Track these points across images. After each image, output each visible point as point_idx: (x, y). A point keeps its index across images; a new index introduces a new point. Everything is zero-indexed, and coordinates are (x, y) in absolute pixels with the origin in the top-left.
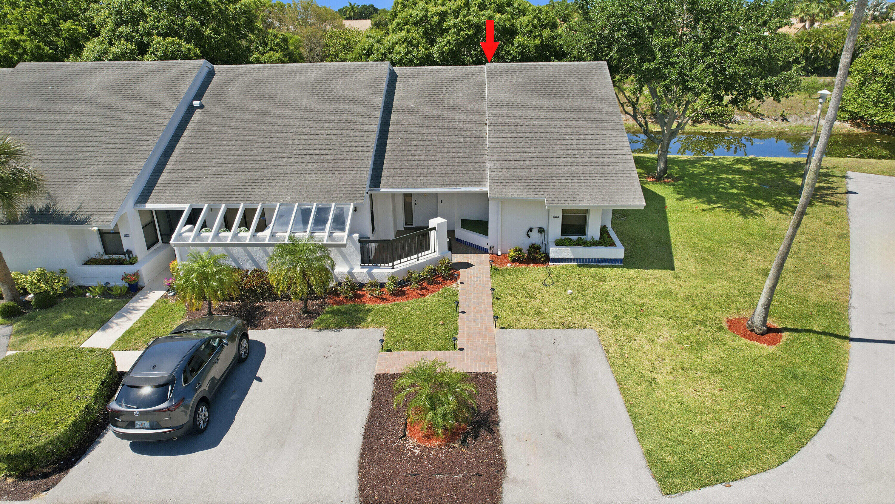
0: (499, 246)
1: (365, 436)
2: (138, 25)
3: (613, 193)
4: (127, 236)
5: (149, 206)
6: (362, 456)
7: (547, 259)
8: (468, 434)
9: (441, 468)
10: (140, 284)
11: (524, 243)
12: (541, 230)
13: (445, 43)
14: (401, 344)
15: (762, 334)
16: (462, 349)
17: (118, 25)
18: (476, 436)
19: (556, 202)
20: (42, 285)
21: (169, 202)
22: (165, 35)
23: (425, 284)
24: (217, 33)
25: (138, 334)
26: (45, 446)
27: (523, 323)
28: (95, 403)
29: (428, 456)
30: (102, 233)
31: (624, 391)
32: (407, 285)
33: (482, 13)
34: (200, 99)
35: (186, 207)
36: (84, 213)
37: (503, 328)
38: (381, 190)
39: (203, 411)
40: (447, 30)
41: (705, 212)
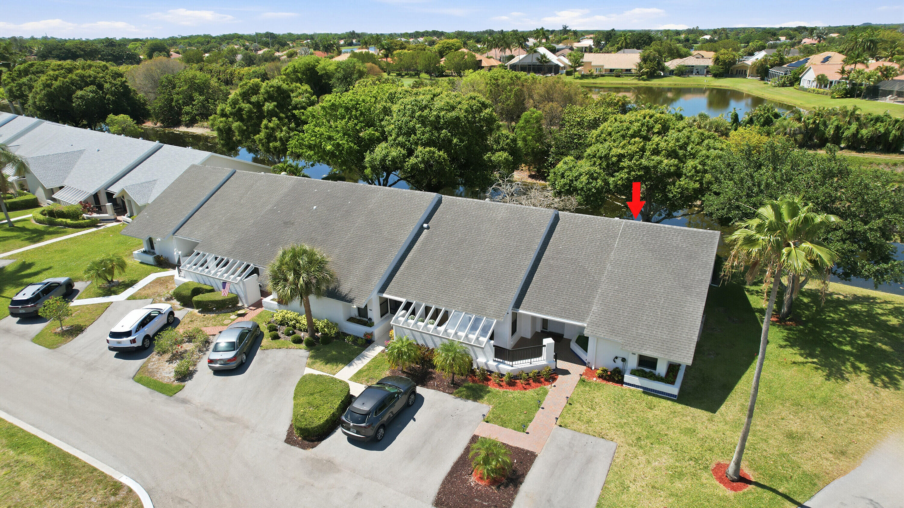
0: (594, 363)
1: (453, 468)
2: (410, 136)
3: (672, 349)
4: (371, 310)
5: (385, 295)
6: (446, 477)
7: (621, 382)
8: (502, 484)
9: (480, 497)
10: (373, 339)
11: (611, 365)
12: (624, 360)
13: (619, 178)
14: (495, 420)
15: (733, 481)
16: (528, 433)
17: (398, 135)
18: (506, 486)
19: (628, 347)
20: (326, 329)
21: (396, 296)
22: (425, 145)
23: (531, 381)
24: (461, 141)
25: (365, 374)
26: (314, 428)
27: (575, 426)
28: (337, 412)
29: (477, 488)
30: (359, 309)
31: (604, 488)
32: (518, 379)
33: (653, 157)
34: (427, 223)
35: (404, 300)
36: (351, 296)
37: (560, 426)
38: (520, 311)
39: (382, 431)
40: (623, 168)
41: (793, 365)
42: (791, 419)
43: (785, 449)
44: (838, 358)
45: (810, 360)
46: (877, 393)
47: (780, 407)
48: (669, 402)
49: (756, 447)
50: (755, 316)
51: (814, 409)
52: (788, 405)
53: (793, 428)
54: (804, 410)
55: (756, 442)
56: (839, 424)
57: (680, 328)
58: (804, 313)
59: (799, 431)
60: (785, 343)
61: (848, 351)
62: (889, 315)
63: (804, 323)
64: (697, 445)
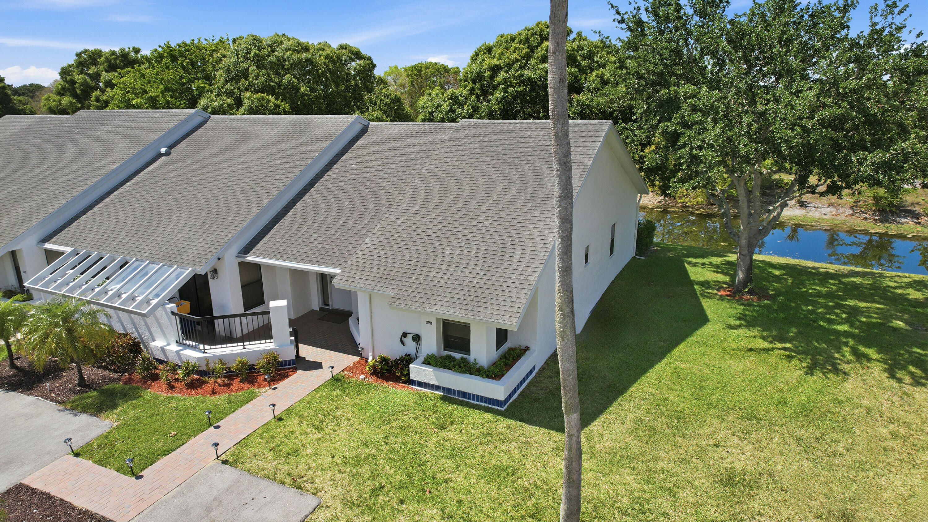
0: (371, 350)
4: (25, 272)
5: (47, 246)
7: (404, 379)
11: (398, 352)
12: (417, 339)
21: (63, 244)
22: (257, 91)
34: (171, 148)
35: (69, 251)
38: (248, 258)
41: (750, 353)
42: (734, 446)
43: (713, 510)
44: (829, 342)
45: (779, 345)
46: (906, 394)
47: (716, 422)
48: (487, 416)
49: (646, 506)
50: (694, 290)
51: (782, 425)
52: (731, 418)
53: (737, 464)
54: (762, 427)
55: (648, 496)
56: (834, 454)
57: (510, 263)
58: (772, 285)
59: (749, 468)
60: (738, 323)
61: (845, 331)
62: (907, 288)
63: (772, 298)
64: (508, 506)
